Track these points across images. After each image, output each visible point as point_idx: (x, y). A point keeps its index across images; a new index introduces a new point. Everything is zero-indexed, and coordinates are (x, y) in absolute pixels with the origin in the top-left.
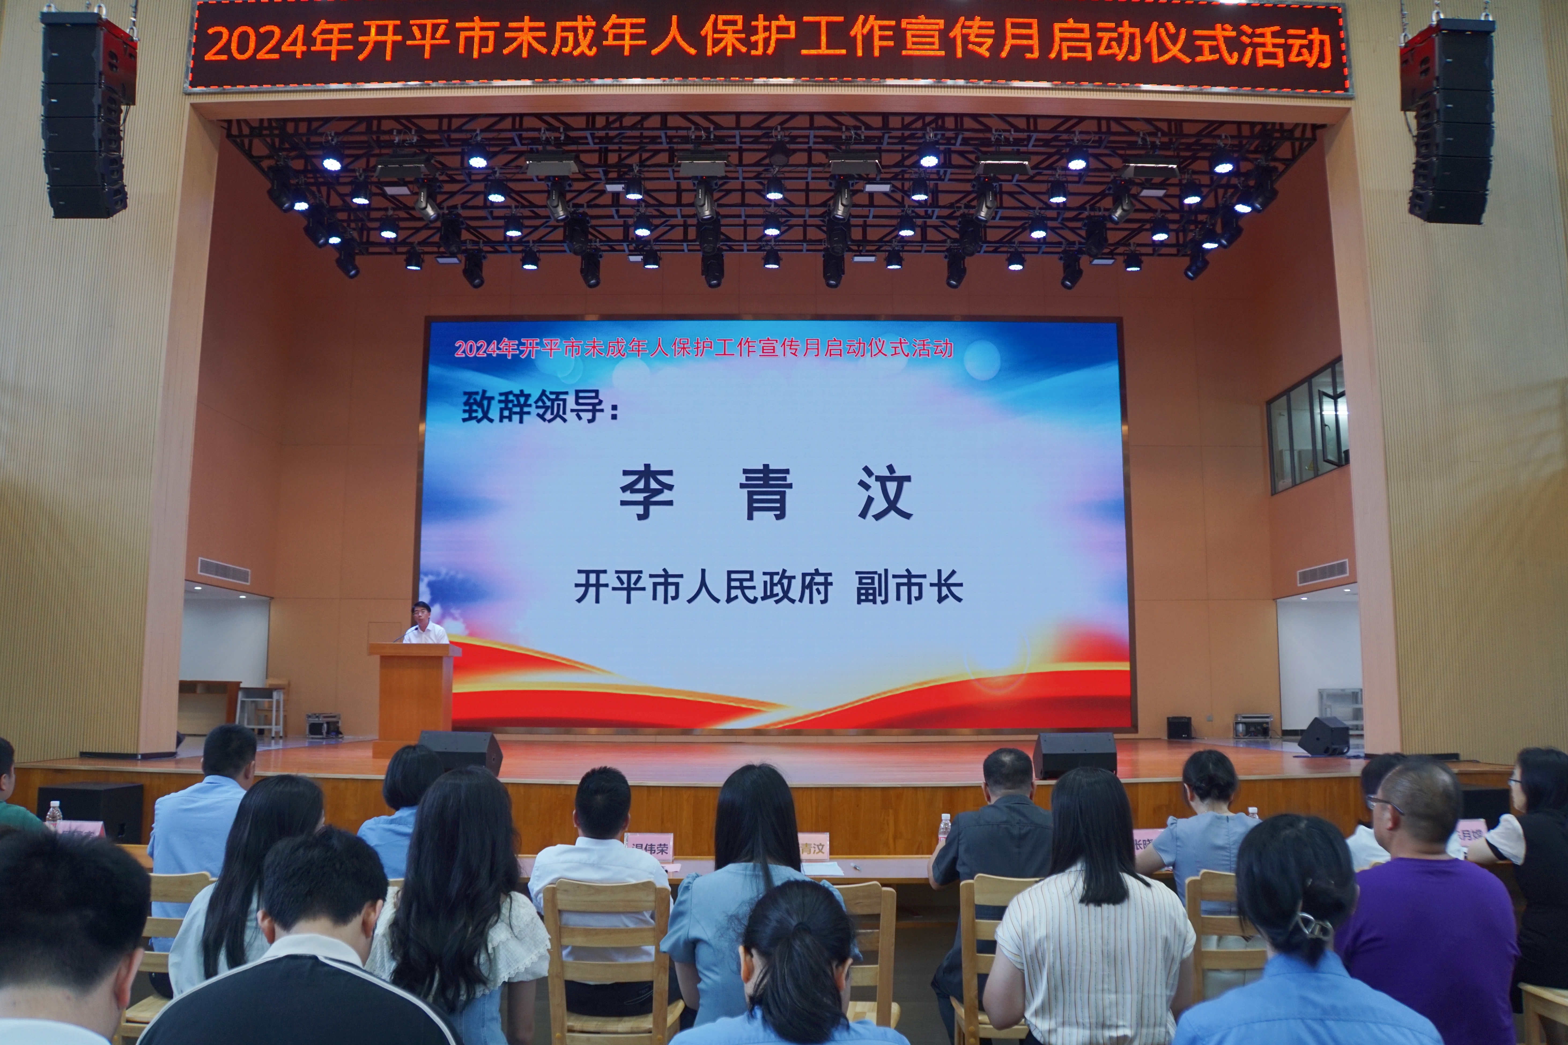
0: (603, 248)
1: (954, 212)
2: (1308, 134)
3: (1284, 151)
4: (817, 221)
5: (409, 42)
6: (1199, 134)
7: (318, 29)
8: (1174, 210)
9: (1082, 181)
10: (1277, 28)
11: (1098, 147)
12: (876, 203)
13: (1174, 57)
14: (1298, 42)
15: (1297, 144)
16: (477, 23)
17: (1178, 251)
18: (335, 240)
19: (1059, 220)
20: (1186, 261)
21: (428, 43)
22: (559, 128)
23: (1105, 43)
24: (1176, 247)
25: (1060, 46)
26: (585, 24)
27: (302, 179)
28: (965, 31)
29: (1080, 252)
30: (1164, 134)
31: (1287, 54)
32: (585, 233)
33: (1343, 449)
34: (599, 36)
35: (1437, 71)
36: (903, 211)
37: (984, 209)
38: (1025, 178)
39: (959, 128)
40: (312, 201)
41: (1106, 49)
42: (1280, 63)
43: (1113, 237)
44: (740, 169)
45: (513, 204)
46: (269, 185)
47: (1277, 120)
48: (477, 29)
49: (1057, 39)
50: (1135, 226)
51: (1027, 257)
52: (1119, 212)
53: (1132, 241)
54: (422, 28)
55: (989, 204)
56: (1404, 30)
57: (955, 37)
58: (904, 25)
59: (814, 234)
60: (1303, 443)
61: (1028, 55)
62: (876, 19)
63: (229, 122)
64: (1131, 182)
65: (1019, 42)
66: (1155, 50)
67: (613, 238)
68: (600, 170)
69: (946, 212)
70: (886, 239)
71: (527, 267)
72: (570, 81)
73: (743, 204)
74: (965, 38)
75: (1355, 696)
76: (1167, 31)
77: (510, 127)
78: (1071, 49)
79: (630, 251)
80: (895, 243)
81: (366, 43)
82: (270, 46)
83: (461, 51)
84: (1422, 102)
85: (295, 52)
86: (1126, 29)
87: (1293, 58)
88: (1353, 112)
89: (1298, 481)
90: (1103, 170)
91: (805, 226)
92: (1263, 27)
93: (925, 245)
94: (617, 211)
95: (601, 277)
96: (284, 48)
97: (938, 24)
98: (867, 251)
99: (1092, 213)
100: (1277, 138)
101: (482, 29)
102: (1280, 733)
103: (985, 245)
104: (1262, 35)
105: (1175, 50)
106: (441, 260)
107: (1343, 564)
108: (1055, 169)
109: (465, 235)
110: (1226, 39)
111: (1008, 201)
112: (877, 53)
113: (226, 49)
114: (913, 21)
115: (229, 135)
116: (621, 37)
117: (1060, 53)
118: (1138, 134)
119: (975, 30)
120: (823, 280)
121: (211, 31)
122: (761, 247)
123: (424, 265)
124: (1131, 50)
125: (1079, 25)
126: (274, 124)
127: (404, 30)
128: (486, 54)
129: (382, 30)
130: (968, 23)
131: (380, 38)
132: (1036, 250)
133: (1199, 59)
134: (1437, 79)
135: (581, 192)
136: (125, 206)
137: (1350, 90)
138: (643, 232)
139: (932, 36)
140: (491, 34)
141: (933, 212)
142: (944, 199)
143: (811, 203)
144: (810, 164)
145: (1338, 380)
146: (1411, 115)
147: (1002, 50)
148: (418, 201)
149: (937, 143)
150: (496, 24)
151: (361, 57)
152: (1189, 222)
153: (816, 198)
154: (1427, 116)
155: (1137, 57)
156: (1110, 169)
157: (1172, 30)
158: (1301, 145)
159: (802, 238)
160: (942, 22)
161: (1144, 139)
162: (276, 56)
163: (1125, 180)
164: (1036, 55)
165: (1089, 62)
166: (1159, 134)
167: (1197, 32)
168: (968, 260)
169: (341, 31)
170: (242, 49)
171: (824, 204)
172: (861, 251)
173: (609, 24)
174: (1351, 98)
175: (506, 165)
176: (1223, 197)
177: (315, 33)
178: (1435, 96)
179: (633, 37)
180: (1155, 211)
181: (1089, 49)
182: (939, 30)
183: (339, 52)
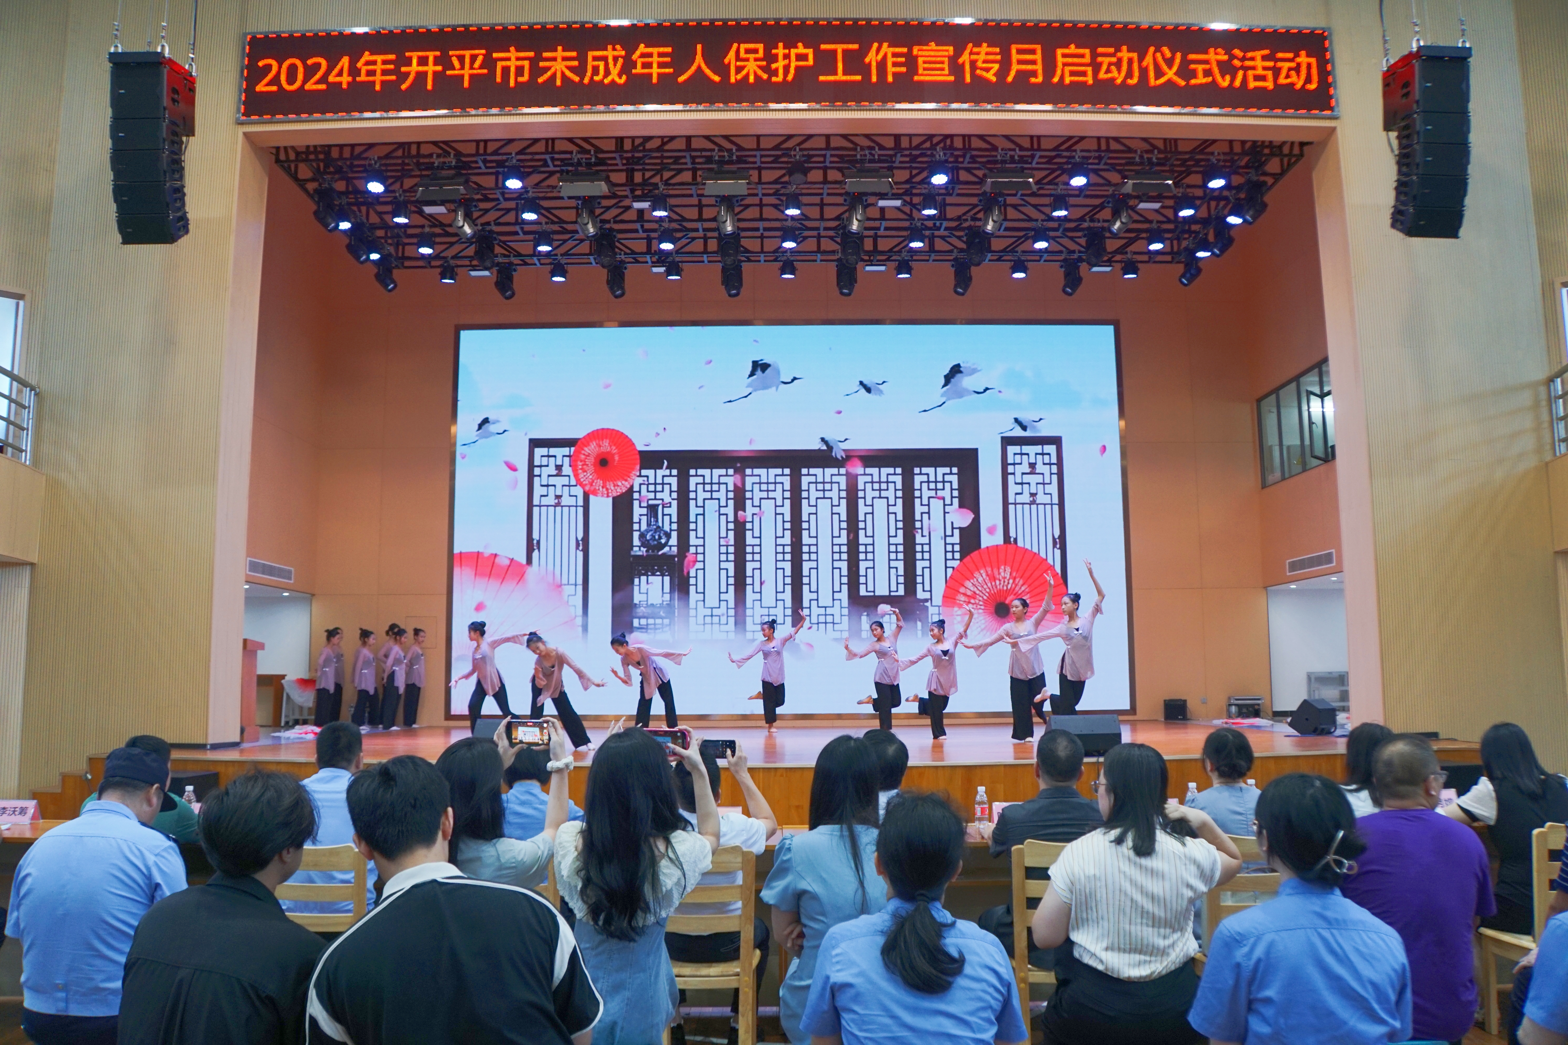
0: (627, 260)
1: (961, 224)
2: (1296, 151)
3: (1273, 166)
4: (831, 233)
5: (448, 72)
6: (1193, 151)
7: (363, 60)
8: (1169, 221)
9: (1083, 195)
10: (1266, 52)
11: (1098, 164)
12: (887, 217)
13: (1169, 81)
14: (1287, 65)
15: (1286, 160)
16: (513, 53)
17: (1173, 258)
18: (375, 256)
19: (1061, 230)
20: (1181, 268)
21: (467, 72)
22: (590, 151)
23: (1105, 67)
24: (1171, 254)
25: (1063, 70)
26: (616, 53)
27: (344, 201)
28: (974, 57)
29: (1080, 260)
30: (1160, 152)
31: (1276, 77)
32: (612, 247)
33: (1330, 444)
34: (628, 65)
35: (1417, 95)
36: (911, 224)
37: (991, 222)
38: (1029, 192)
39: (967, 148)
40: (353, 220)
41: (1106, 72)
42: (1270, 85)
43: (1111, 245)
44: (760, 186)
45: (544, 220)
46: (315, 207)
47: (1267, 138)
48: (513, 59)
49: (1060, 65)
50: (1133, 235)
51: (1030, 265)
52: (1118, 225)
53: (1129, 249)
54: (461, 59)
55: (995, 218)
56: (1386, 55)
57: (964, 63)
58: (915, 52)
59: (827, 245)
60: (1292, 439)
61: (1033, 80)
62: (889, 46)
63: (278, 148)
64: (1129, 196)
65: (1023, 67)
66: (1152, 74)
67: (637, 250)
68: (627, 188)
69: (954, 224)
70: (895, 250)
71: (556, 279)
72: (601, 108)
73: (761, 219)
74: (973, 63)
75: (1341, 679)
76: (1163, 55)
77: (543, 150)
78: (1072, 73)
79: (653, 262)
80: (904, 254)
81: (408, 74)
82: (317, 76)
83: (498, 80)
84: (1403, 124)
85: (341, 83)
86: (1125, 54)
87: (1282, 80)
88: (1339, 131)
89: (1287, 475)
90: (1102, 185)
91: (819, 237)
92: (1254, 51)
93: (933, 255)
94: (642, 226)
95: (626, 287)
96: (331, 79)
97: (947, 51)
98: (878, 261)
99: (1092, 225)
100: (1265, 155)
101: (518, 59)
102: (1270, 714)
103: (990, 255)
104: (1253, 59)
105: (1170, 74)
106: (473, 273)
107: (1330, 554)
108: (1057, 184)
109: (498, 250)
110: (1219, 62)
111: (1012, 213)
112: (890, 79)
113: (276, 81)
114: (925, 48)
115: (278, 161)
116: (649, 65)
117: (1062, 77)
118: (1136, 152)
119: (982, 57)
120: (837, 289)
121: (260, 64)
122: (777, 257)
123: (457, 278)
124: (1130, 74)
125: (1081, 51)
126: (319, 149)
127: (444, 61)
128: (522, 83)
129: (423, 61)
130: (975, 50)
131: (421, 68)
132: (1038, 258)
133: (1193, 81)
134: (1417, 102)
135: (608, 208)
136: (187, 232)
137: (1336, 109)
138: (667, 246)
139: (943, 62)
140: (526, 63)
141: (941, 224)
142: (951, 212)
143: (825, 217)
144: (825, 181)
145: (1325, 379)
146: (1393, 135)
147: (1008, 75)
148: (455, 219)
149: (946, 161)
150: (531, 54)
151: (404, 87)
152: (1184, 232)
153: (831, 212)
154: (1408, 137)
155: (1135, 80)
156: (1109, 183)
157: (1168, 54)
158: (1289, 160)
159: (815, 249)
160: (951, 48)
161: (1141, 157)
162: (323, 87)
163: (1122, 194)
164: (1040, 79)
165: (1090, 86)
166: (1156, 151)
167: (1192, 56)
168: (974, 269)
169: (384, 62)
170: (291, 80)
171: (838, 218)
172: (872, 261)
173: (638, 53)
174: (1336, 118)
175: (537, 184)
176: (1216, 208)
177: (359, 65)
178: (1414, 119)
179: (661, 65)
180: (1151, 222)
181: (1090, 73)
182: (949, 57)
183: (383, 83)
